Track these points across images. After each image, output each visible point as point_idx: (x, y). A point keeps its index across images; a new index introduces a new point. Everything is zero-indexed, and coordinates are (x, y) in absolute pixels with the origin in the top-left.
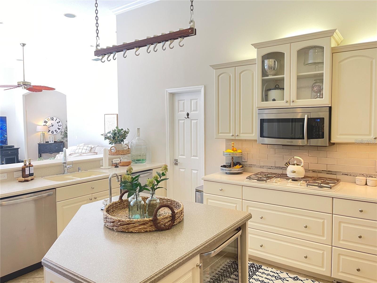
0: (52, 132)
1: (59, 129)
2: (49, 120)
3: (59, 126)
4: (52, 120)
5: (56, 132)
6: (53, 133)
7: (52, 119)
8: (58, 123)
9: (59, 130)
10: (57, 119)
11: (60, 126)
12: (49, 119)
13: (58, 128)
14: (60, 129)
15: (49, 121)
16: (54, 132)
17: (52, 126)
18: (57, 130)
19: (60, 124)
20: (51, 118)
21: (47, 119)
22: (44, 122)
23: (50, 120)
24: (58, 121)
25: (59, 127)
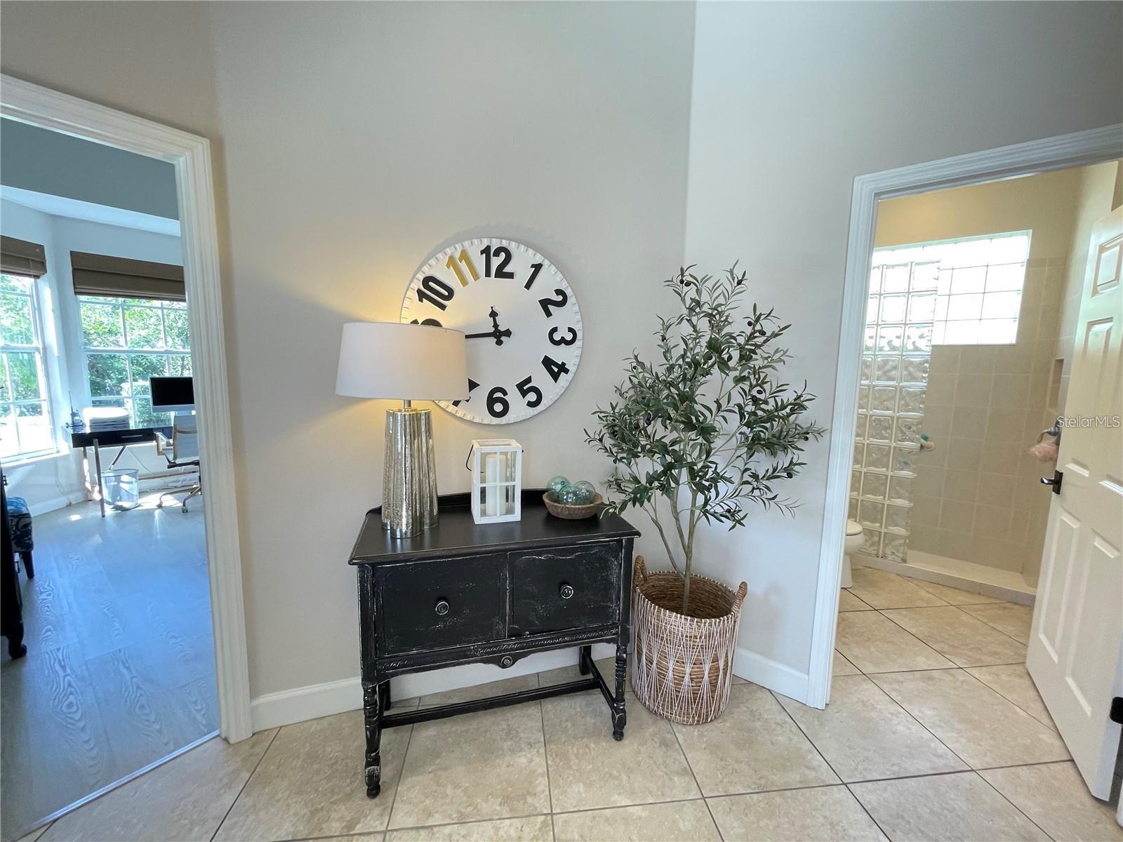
0: (491, 401)
1: (555, 369)
2: (463, 266)
3: (557, 337)
4: (501, 273)
5: (532, 397)
6: (498, 407)
7: (496, 262)
8: (549, 314)
9: (555, 377)
10: (537, 267)
11: (569, 337)
12: (464, 256)
13: (548, 362)
14: (563, 368)
15: (464, 282)
16: (513, 397)
17: (499, 335)
18: (541, 379)
19: (563, 318)
20: (486, 251)
21: (452, 262)
22: (422, 296)
23: (476, 277)
24: (546, 285)
25: (559, 354)
